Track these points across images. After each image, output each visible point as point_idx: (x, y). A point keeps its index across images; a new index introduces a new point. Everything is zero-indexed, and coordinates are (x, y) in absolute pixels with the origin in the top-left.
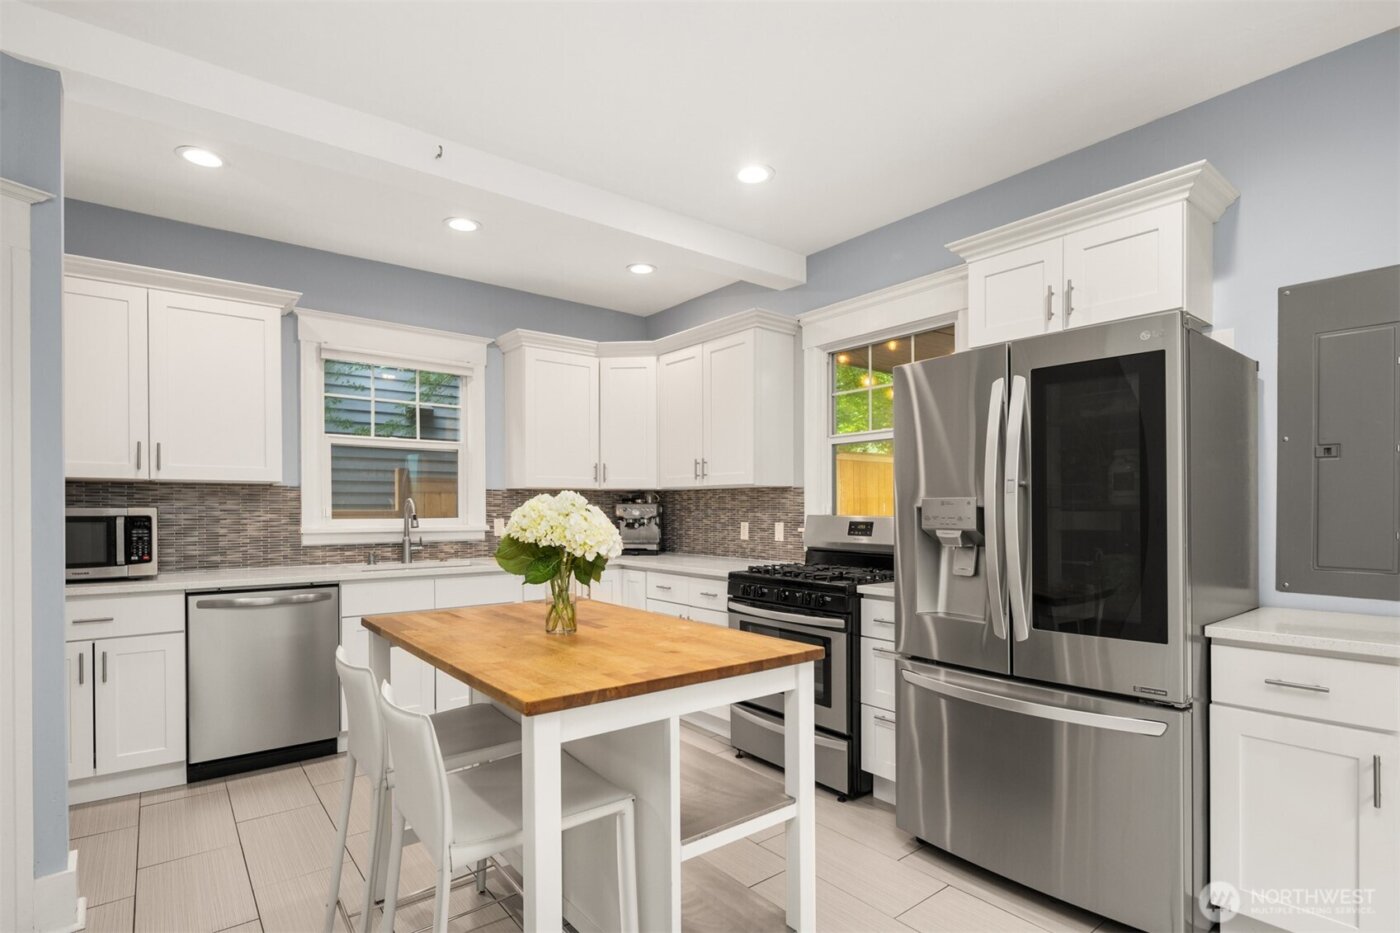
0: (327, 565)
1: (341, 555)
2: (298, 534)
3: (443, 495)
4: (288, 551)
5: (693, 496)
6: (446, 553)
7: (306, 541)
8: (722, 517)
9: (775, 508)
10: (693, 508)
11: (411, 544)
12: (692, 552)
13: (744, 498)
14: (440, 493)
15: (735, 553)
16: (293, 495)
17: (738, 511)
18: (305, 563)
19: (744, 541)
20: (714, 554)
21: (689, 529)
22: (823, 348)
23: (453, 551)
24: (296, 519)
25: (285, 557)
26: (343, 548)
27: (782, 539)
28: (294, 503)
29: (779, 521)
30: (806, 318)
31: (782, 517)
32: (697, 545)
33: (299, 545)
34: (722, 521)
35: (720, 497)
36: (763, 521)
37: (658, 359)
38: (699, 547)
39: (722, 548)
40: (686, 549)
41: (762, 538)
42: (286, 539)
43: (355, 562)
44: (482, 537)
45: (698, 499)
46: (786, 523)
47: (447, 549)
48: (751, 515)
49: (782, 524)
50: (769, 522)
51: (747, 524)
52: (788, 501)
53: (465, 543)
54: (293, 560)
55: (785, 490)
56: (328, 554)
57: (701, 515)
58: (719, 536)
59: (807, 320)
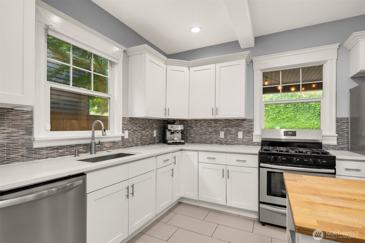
0: (49, 159)
1: (57, 152)
2: (31, 141)
3: (65, 120)
4: (24, 151)
5: (194, 122)
6: (107, 148)
7: (36, 145)
8: (210, 129)
9: (237, 126)
10: (194, 126)
11: (96, 144)
12: (193, 142)
13: (222, 123)
14: (63, 119)
15: (216, 143)
16: (28, 116)
17: (218, 127)
18: (35, 159)
19: (222, 138)
20: (205, 143)
21: (192, 134)
22: (261, 70)
23: (109, 146)
24: (29, 131)
25: (22, 156)
26: (58, 148)
27: (242, 137)
28: (29, 121)
29: (240, 131)
30: (255, 59)
31: (242, 130)
32: (196, 140)
33: (32, 148)
34: (209, 131)
35: (208, 123)
36: (231, 131)
37: (189, 69)
38: (197, 141)
39: (209, 141)
40: (190, 141)
41: (231, 137)
42: (23, 145)
43: (64, 156)
44: (120, 139)
45: (196, 123)
46: (243, 132)
47: (107, 145)
48: (225, 129)
49: (241, 132)
50: (235, 131)
51: (223, 132)
52: (245, 124)
53: (114, 142)
54: (27, 157)
55: (243, 120)
56: (50, 152)
57: (198, 129)
58: (208, 137)
59: (256, 59)
